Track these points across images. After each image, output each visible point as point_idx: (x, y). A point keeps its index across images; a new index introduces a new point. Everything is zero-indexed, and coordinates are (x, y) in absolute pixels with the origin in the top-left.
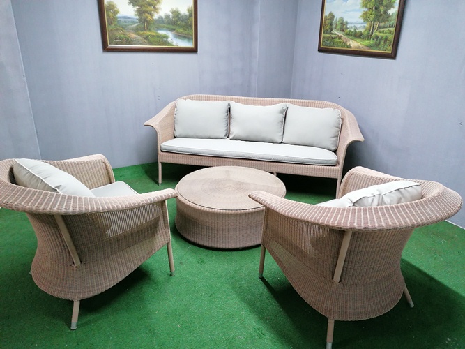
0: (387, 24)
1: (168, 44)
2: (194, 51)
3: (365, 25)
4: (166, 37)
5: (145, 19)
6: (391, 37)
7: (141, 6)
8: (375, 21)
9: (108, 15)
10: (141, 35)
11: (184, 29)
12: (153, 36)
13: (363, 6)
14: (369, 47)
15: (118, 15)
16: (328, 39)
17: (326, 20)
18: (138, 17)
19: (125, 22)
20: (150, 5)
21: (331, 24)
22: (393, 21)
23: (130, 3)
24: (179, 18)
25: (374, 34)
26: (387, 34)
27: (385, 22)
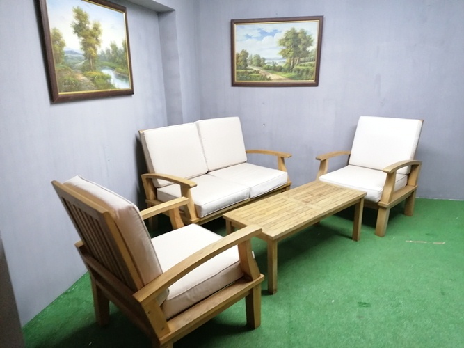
0: (307, 58)
1: (112, 86)
3: (285, 60)
4: (109, 78)
5: (90, 55)
6: (314, 69)
7: (85, 37)
8: (294, 57)
10: (88, 77)
11: (122, 67)
12: (99, 78)
13: (281, 45)
14: (291, 78)
15: (65, 49)
16: (243, 74)
17: (238, 57)
19: (72, 58)
20: (93, 36)
21: (245, 61)
22: (314, 56)
23: (75, 32)
24: (117, 54)
25: (295, 67)
26: (308, 67)
27: (305, 57)
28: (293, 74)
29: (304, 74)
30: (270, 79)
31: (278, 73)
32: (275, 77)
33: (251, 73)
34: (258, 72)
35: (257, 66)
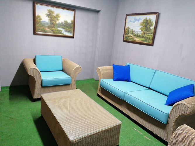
0: (150, 32)
1: (62, 34)
2: (73, 37)
3: (142, 32)
4: (61, 31)
5: (53, 23)
6: (152, 37)
7: (51, 18)
8: (145, 31)
9: (37, 20)
10: (50, 29)
11: (69, 28)
12: (56, 30)
13: (141, 25)
14: (143, 41)
15: (41, 21)
16: (127, 37)
17: (126, 30)
18: (50, 22)
19: (44, 23)
20: (55, 18)
21: (128, 31)
22: (152, 31)
23: (47, 16)
24: (67, 24)
25: (145, 36)
26: (150, 36)
27: (149, 31)
28: (144, 39)
29: (148, 39)
30: (135, 40)
31: (139, 38)
32: (137, 39)
33: (129, 37)
34: (131, 37)
35: (132, 34)
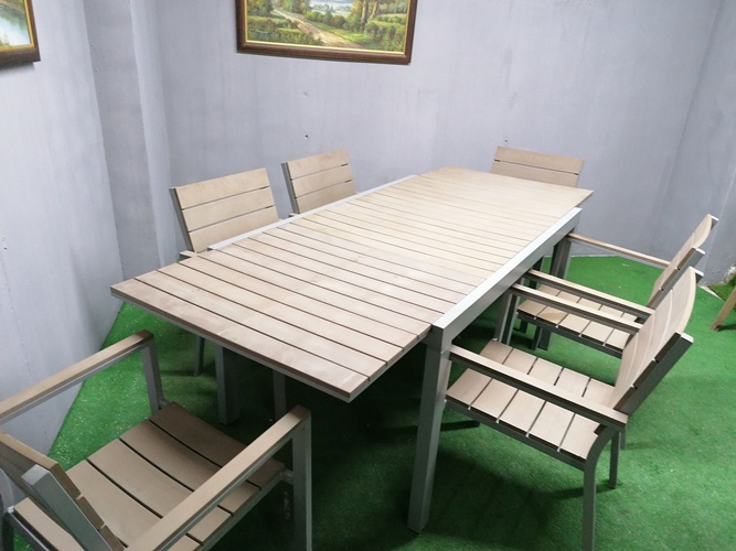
0: (392, 6)
6: (402, 29)
14: (362, 44)
16: (263, 26)
22: (403, 2)
25: (369, 22)
26: (394, 24)
28: (366, 36)
29: (386, 37)
30: (319, 43)
31: (337, 31)
32: (330, 40)
33: (281, 25)
34: (295, 25)
35: (293, 11)
